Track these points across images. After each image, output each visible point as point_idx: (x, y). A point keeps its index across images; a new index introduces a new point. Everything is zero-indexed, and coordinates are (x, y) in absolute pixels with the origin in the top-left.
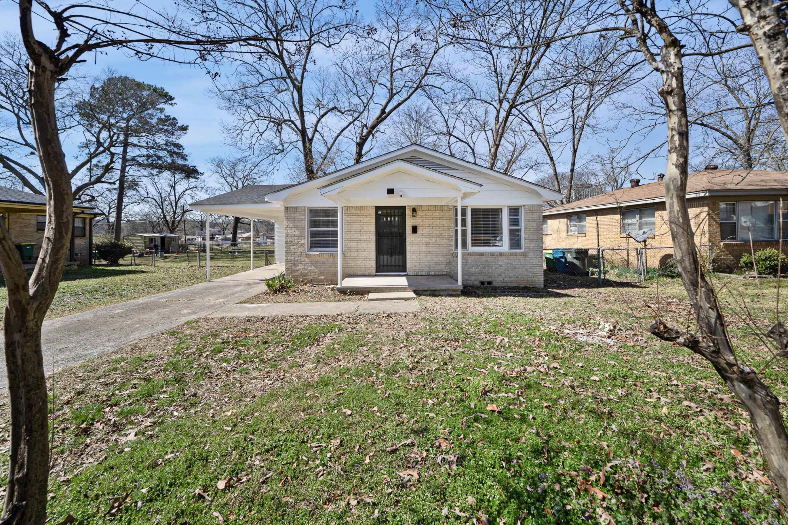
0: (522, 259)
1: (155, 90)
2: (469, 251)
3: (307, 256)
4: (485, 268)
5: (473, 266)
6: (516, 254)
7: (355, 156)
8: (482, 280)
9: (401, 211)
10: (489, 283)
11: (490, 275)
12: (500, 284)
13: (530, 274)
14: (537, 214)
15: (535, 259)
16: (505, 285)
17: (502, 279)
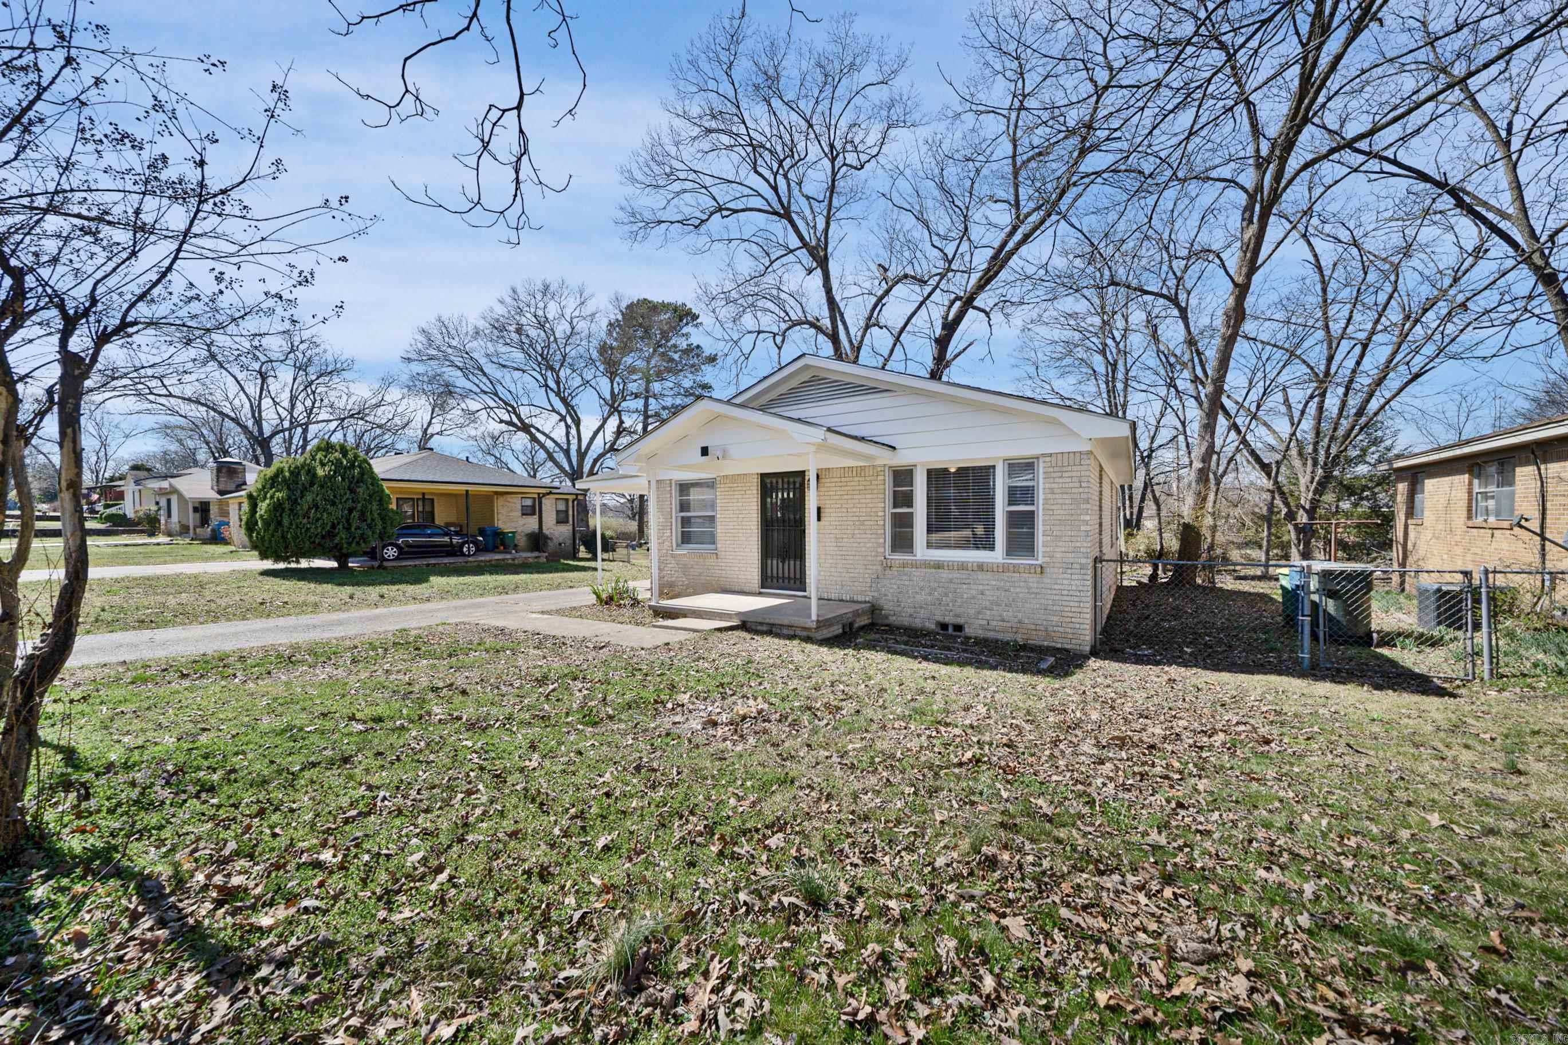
0: (1033, 580)
2: (919, 557)
3: (673, 556)
4: (946, 595)
5: (922, 589)
6: (1016, 569)
8: (940, 619)
9: (798, 480)
10: (959, 628)
11: (959, 611)
12: (981, 634)
13: (1055, 619)
14: (1074, 474)
15: (1066, 582)
16: (991, 635)
17: (985, 622)
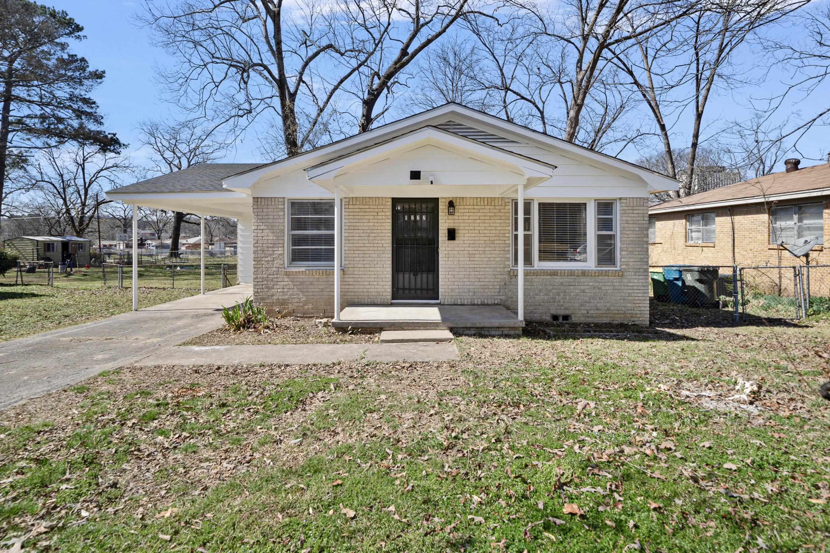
0: (616, 280)
1: (53, 15)
2: (536, 267)
3: (287, 274)
4: (559, 294)
5: (540, 291)
6: (606, 273)
7: (361, 120)
8: (554, 312)
9: (430, 205)
10: (566, 317)
11: (567, 305)
12: (583, 320)
13: (629, 305)
14: (640, 212)
15: (636, 281)
16: (589, 320)
17: (585, 312)
